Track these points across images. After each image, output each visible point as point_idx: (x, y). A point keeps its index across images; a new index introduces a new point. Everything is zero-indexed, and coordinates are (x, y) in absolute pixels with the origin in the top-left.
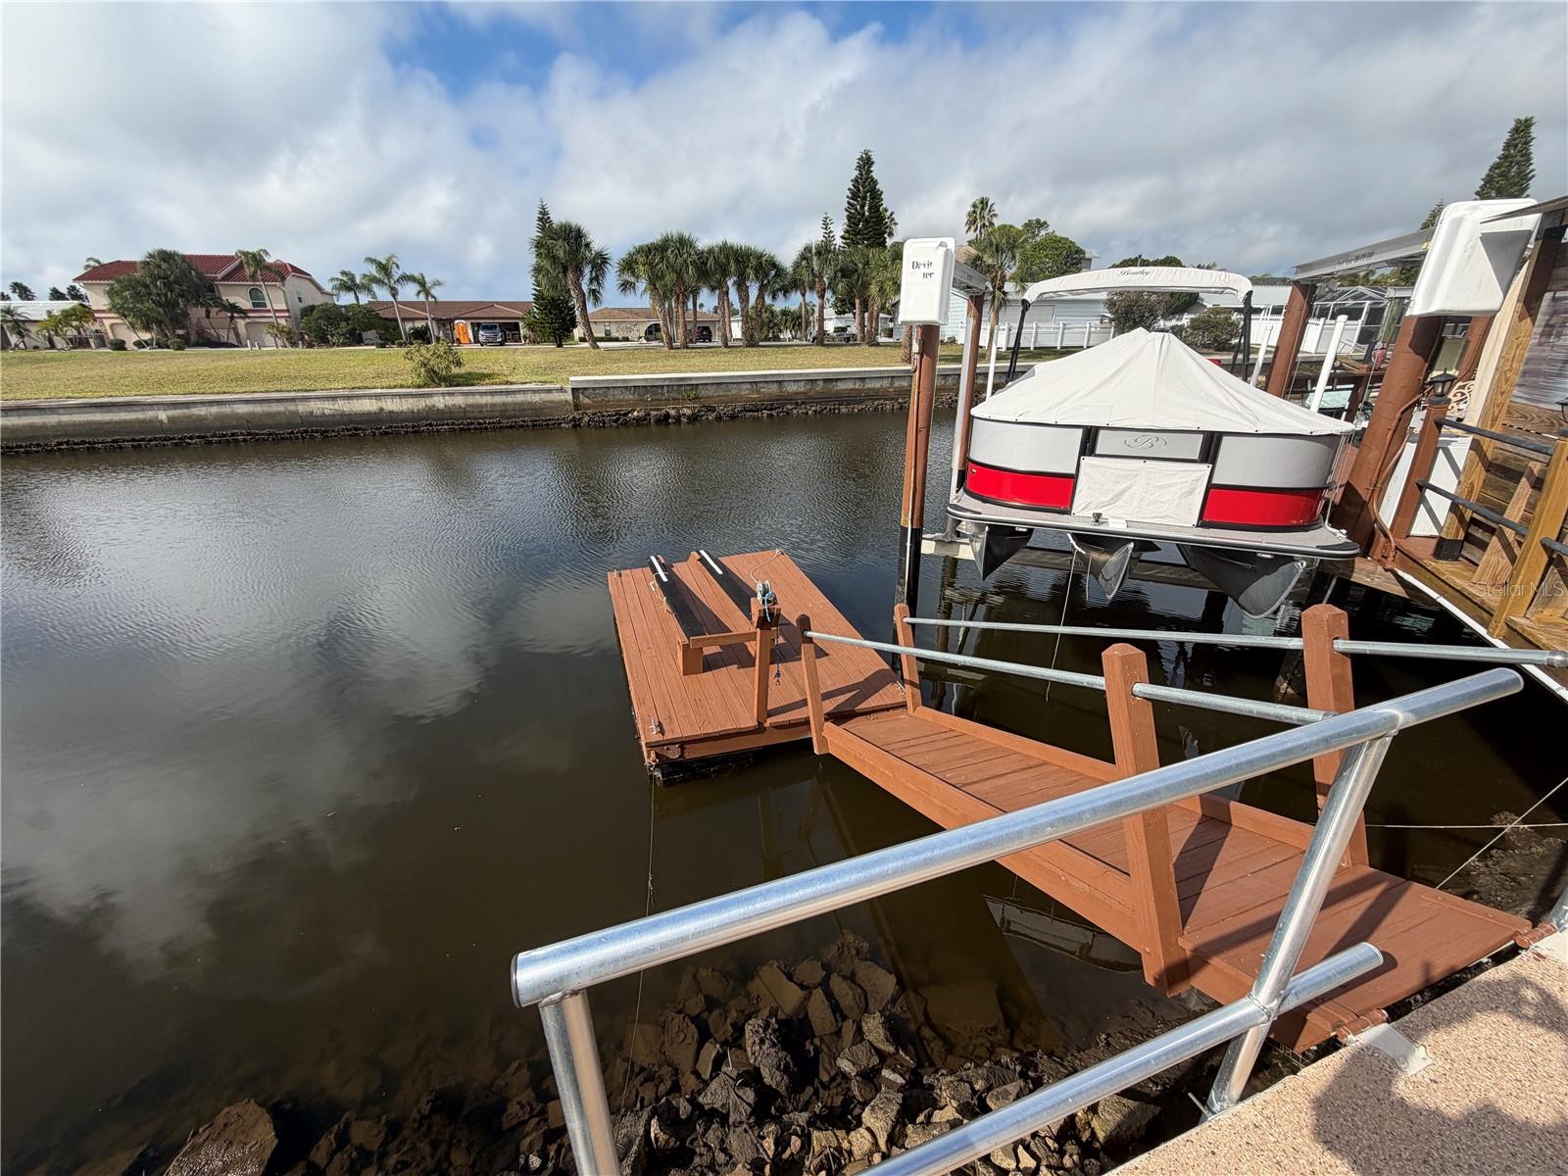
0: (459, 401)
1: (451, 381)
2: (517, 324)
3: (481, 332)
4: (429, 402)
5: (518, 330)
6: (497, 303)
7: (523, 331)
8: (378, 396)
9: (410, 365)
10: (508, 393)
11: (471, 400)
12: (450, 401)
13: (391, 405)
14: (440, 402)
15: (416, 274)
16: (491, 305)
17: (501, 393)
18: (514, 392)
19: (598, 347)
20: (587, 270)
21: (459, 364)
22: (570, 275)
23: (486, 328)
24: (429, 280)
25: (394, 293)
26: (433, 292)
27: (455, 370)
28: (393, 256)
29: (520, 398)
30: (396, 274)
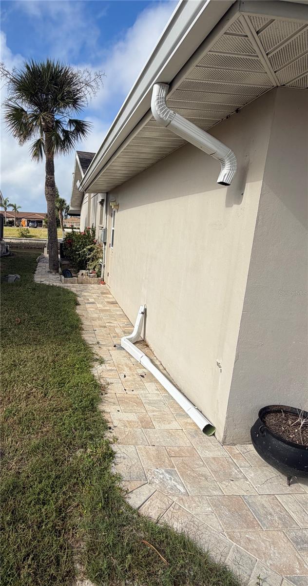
0: (28, 241)
1: (26, 237)
2: (42, 221)
3: (30, 223)
4: (21, 241)
5: (42, 223)
6: (37, 213)
7: (43, 224)
8: (11, 239)
9: (18, 232)
10: (39, 240)
11: (30, 241)
12: (26, 241)
13: (13, 241)
14: (23, 241)
15: (14, 204)
16: (34, 214)
17: (37, 240)
18: (41, 240)
19: (64, 231)
20: (65, 210)
21: (29, 233)
22: (60, 211)
23: (32, 222)
24: (17, 206)
25: (6, 209)
26: (17, 210)
27: (28, 234)
28: (8, 198)
29: (42, 242)
30: (8, 204)
